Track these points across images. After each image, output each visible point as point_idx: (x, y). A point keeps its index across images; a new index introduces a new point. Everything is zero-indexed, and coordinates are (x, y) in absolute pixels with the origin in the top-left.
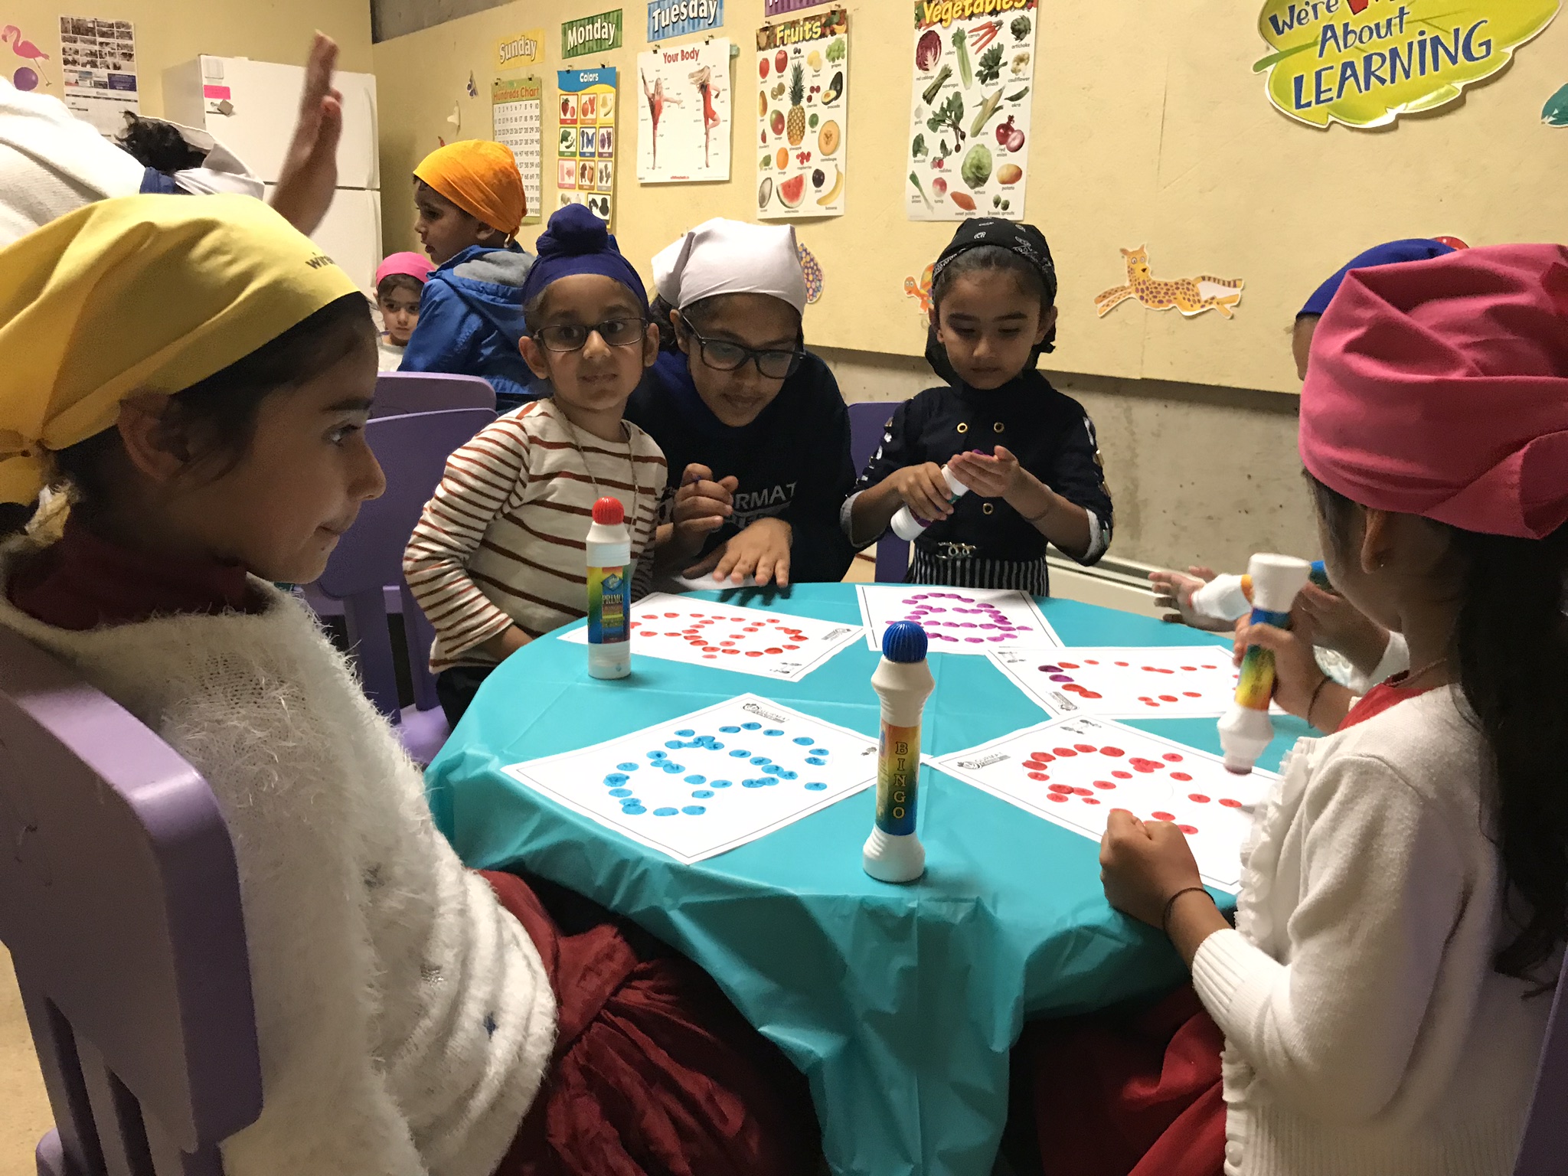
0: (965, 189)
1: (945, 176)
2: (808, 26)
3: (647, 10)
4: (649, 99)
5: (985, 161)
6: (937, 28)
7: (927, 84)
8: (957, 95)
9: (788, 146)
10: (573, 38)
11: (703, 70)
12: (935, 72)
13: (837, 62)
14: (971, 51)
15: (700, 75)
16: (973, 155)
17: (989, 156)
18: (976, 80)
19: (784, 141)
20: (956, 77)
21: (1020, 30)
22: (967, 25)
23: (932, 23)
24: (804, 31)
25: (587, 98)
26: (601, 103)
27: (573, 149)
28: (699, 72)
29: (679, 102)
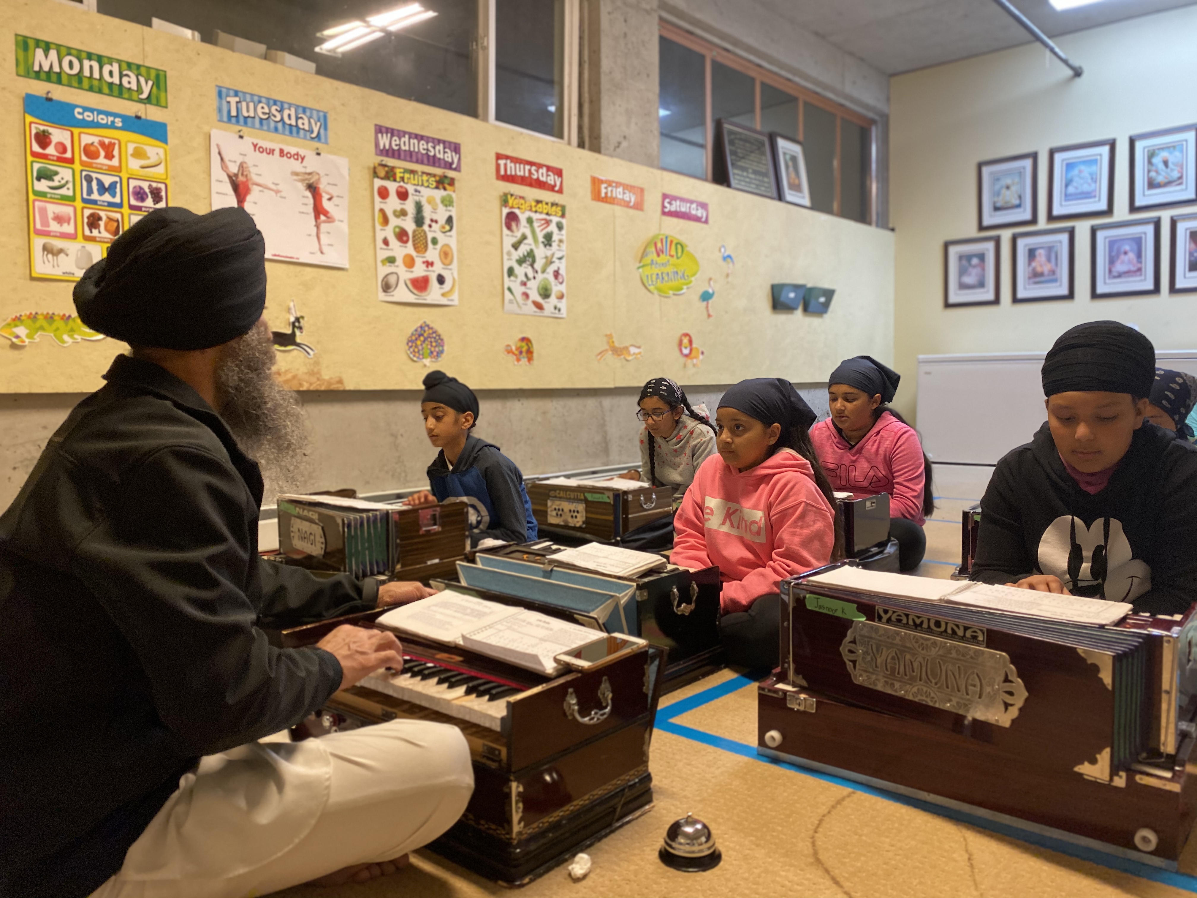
0: (539, 299)
1: (528, 292)
2: (425, 178)
4: (230, 177)
5: (549, 287)
6: (517, 211)
7: (514, 240)
8: (532, 250)
9: (414, 254)
11: (310, 174)
12: (519, 235)
13: (449, 208)
14: (538, 230)
15: (307, 176)
16: (543, 283)
17: (550, 285)
18: (541, 246)
19: (409, 248)
20: (530, 240)
21: (560, 227)
22: (535, 216)
23: (512, 207)
24: (422, 181)
25: (96, 140)
26: (130, 150)
27: (63, 191)
28: (306, 173)
29: (277, 192)
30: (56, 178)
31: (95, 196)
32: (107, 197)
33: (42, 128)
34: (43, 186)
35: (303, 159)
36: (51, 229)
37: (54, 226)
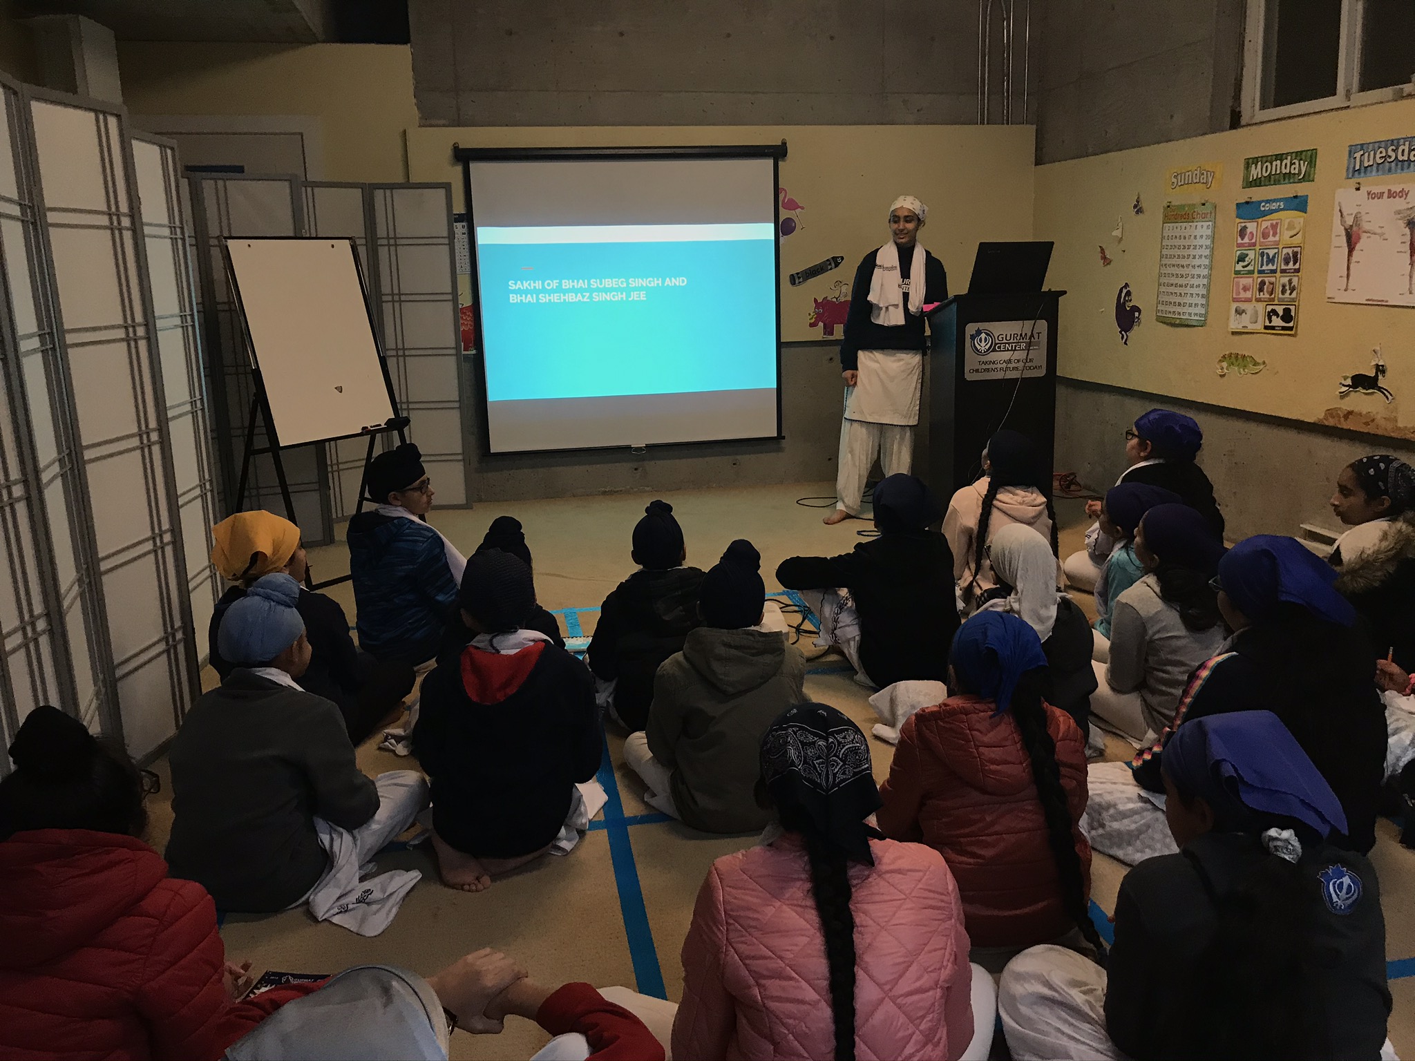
3: (1347, 153)
4: (1346, 230)
10: (1255, 172)
11: (1412, 209)
15: (1409, 212)
25: (1269, 223)
26: (1286, 227)
27: (1250, 268)
28: (1408, 209)
29: (1381, 235)
30: (1247, 259)
31: (1264, 268)
32: (1270, 267)
33: (1243, 225)
34: (1239, 267)
35: (1406, 195)
36: (1241, 296)
37: (1243, 295)
